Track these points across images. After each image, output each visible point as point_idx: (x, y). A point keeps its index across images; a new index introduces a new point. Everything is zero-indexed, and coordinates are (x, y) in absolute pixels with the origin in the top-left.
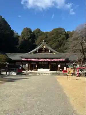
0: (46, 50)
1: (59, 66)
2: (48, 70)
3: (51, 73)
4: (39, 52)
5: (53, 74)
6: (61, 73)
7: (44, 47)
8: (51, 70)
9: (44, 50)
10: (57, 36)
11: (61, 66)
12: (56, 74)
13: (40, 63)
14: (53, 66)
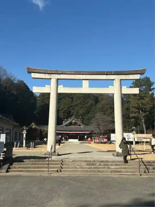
0: (75, 124)
1: (86, 137)
2: (78, 140)
3: (80, 142)
4: (69, 126)
5: (81, 143)
6: (87, 142)
7: (73, 121)
8: (79, 140)
9: (73, 123)
10: (85, 102)
11: (87, 137)
12: (83, 143)
13: (70, 135)
14: (81, 138)
